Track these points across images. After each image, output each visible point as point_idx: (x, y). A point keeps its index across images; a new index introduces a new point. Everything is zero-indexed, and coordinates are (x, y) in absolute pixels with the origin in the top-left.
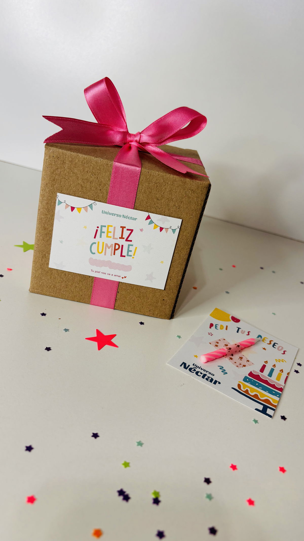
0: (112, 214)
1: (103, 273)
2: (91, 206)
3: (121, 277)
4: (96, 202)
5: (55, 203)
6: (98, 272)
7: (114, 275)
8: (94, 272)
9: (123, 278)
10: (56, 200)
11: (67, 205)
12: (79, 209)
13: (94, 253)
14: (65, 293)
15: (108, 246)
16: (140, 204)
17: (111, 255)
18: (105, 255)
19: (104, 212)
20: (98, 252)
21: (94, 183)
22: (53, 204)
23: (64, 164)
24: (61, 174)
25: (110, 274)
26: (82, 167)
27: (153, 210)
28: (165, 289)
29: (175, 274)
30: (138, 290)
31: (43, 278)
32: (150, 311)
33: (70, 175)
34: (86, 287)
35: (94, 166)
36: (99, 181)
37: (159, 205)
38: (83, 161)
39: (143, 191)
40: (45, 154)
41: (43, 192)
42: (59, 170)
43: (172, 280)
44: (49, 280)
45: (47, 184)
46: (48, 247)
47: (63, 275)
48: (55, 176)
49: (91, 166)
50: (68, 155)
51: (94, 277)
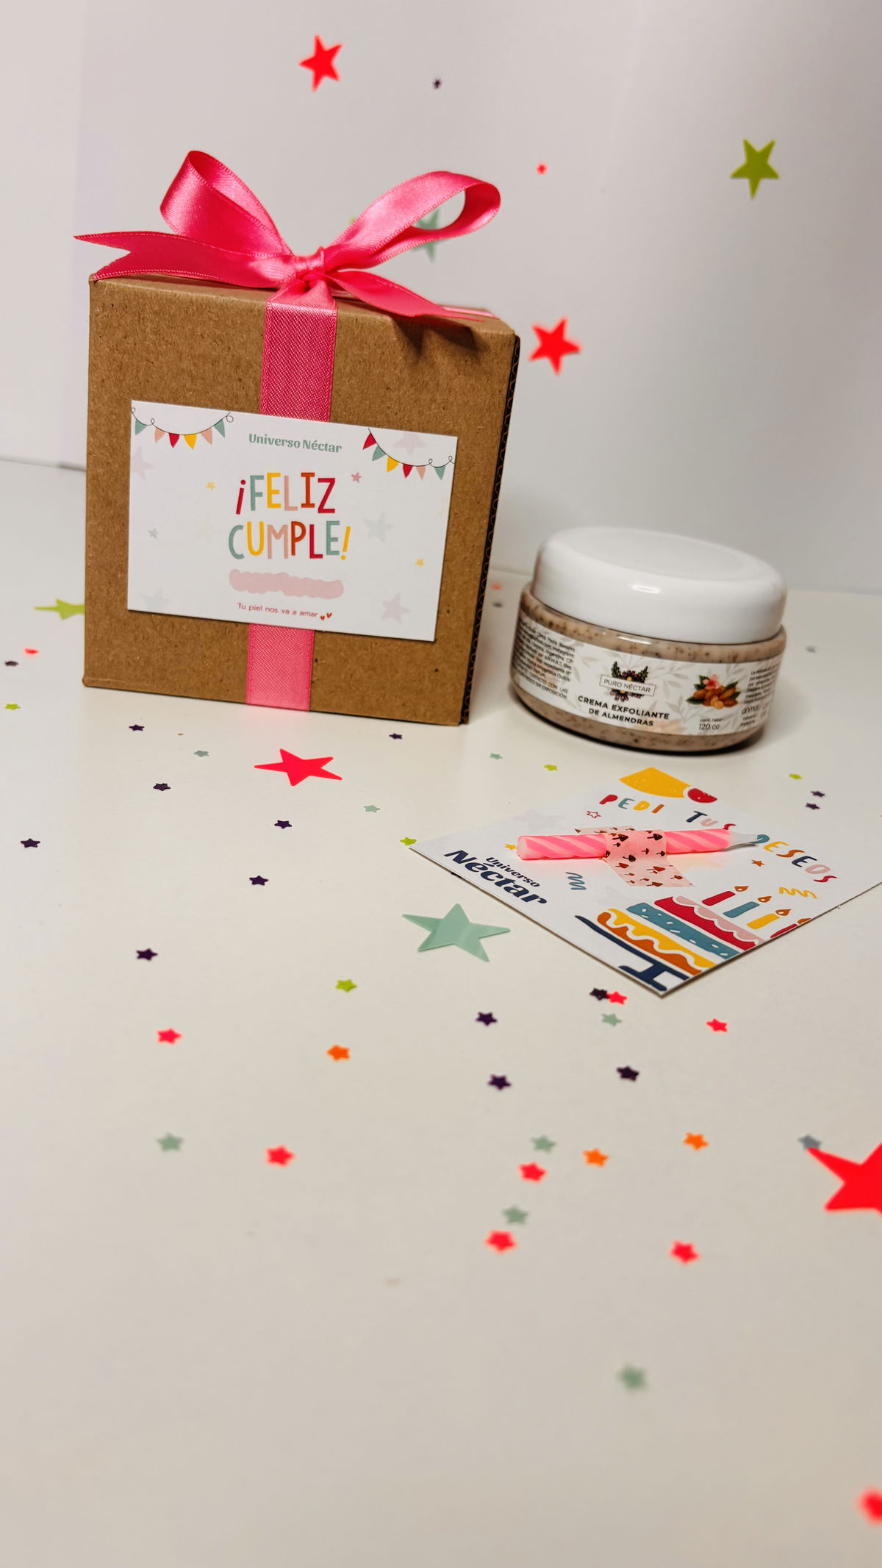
0: (277, 442)
1: (270, 610)
2: (219, 425)
3: (318, 616)
4: (234, 413)
5: (128, 429)
6: (257, 608)
7: (298, 613)
8: (247, 608)
9: (323, 618)
10: (130, 422)
11: (160, 432)
12: (191, 438)
13: (241, 557)
15: (274, 532)
16: (345, 408)
17: (286, 556)
18: (270, 557)
19: (254, 439)
20: (252, 552)
21: (221, 363)
22: (122, 431)
23: (141, 321)
24: (137, 349)
25: (288, 612)
26: (187, 326)
27: (379, 420)
28: (436, 640)
29: (456, 593)
30: (367, 649)
31: (116, 642)
32: (404, 705)
33: (159, 349)
34: (230, 656)
35: (217, 319)
36: (233, 356)
37: (395, 405)
38: (188, 308)
39: (348, 370)
40: (92, 300)
41: (95, 404)
42: (131, 340)
43: (451, 611)
44: (133, 645)
45: (103, 381)
46: (121, 554)
47: (166, 626)
48: (123, 358)
49: (210, 319)
50: (149, 296)
51: (248, 624)
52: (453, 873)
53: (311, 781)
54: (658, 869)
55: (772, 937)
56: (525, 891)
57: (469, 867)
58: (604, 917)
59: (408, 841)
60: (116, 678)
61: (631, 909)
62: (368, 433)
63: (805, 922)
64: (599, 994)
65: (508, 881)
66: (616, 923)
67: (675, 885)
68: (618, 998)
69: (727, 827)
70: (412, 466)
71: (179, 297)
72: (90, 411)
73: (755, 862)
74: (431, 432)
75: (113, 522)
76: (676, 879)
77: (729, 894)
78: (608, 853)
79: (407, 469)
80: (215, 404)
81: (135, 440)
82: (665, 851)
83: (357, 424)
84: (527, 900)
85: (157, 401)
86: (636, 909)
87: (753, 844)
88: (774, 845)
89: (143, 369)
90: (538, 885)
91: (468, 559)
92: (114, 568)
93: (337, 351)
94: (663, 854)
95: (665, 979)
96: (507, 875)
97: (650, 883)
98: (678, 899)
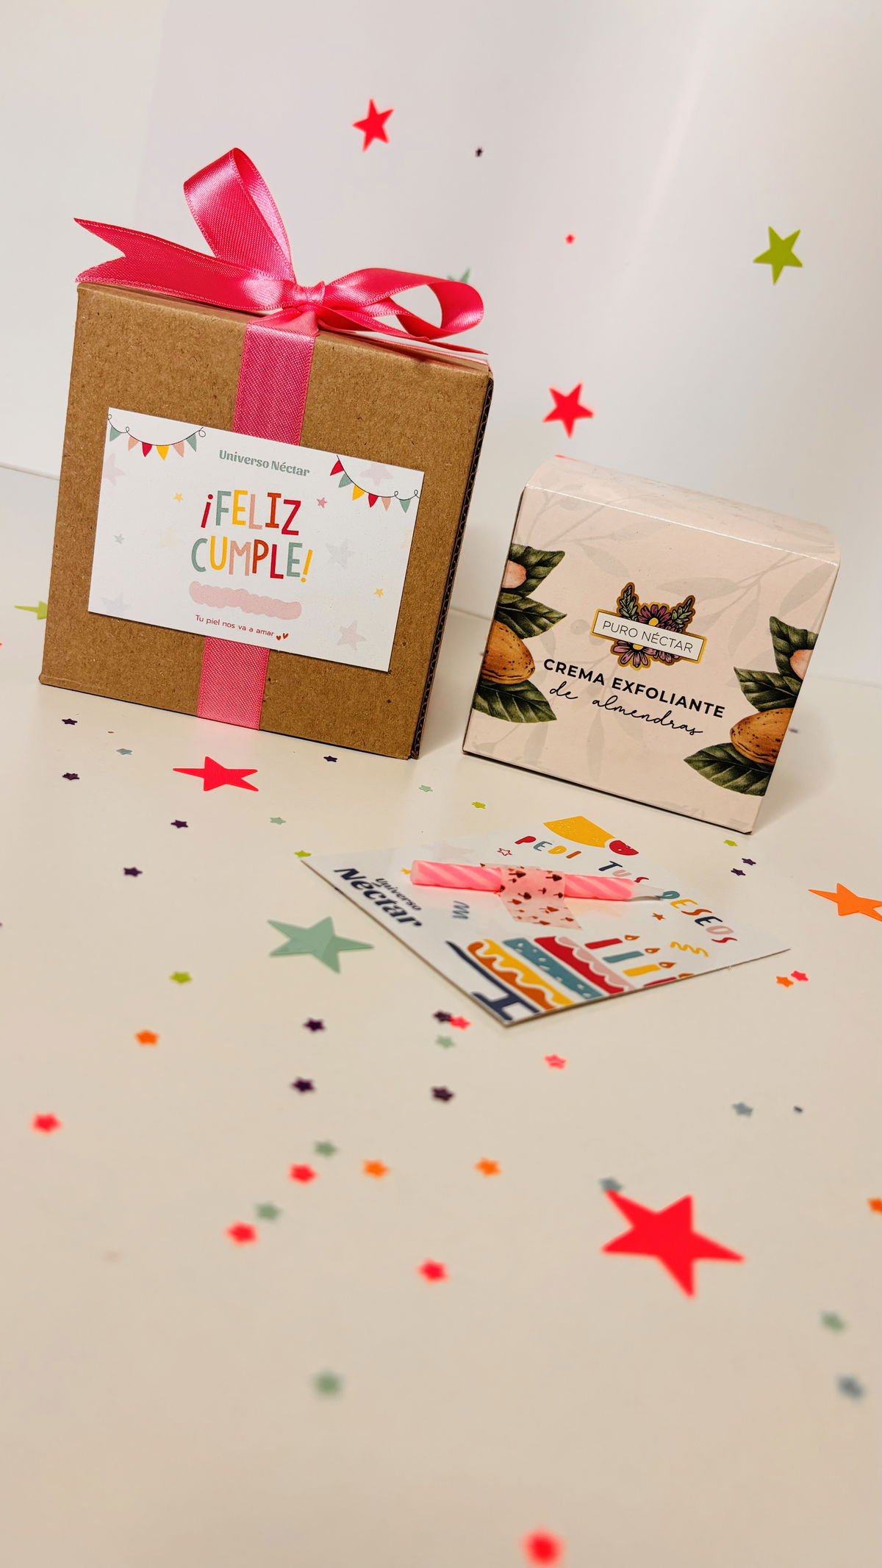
0: (247, 460)
1: (227, 625)
2: (191, 439)
3: (274, 636)
4: (205, 428)
5: (103, 435)
6: (215, 622)
7: (255, 630)
8: (205, 621)
9: (279, 638)
10: (106, 428)
11: (133, 440)
12: (163, 449)
13: (203, 570)
14: (129, 685)
15: (237, 549)
16: (317, 433)
17: (247, 574)
18: (231, 572)
19: (224, 455)
20: (214, 566)
21: (199, 379)
22: (98, 437)
23: (125, 332)
24: (118, 357)
25: (245, 629)
26: (169, 339)
27: (348, 448)
28: (390, 672)
29: (414, 626)
30: (320, 673)
31: (74, 643)
32: (354, 732)
33: (140, 360)
34: (184, 666)
35: (198, 336)
36: (211, 373)
37: (365, 435)
38: (171, 323)
39: (321, 396)
40: (79, 307)
41: (74, 408)
42: (113, 349)
43: (407, 643)
44: (90, 647)
45: (83, 386)
46: (87, 556)
47: (124, 631)
48: (103, 365)
49: (191, 335)
50: (134, 308)
51: (205, 636)
52: (337, 889)
53: (226, 790)
54: (552, 910)
55: (646, 985)
56: (404, 913)
57: (354, 884)
58: (475, 947)
59: (301, 854)
60: (72, 679)
61: (508, 943)
62: (337, 460)
63: (685, 977)
64: (442, 1017)
65: (389, 902)
66: (485, 953)
67: (562, 926)
68: (461, 1023)
69: (638, 880)
70: (378, 496)
71: (162, 312)
72: (69, 415)
73: (656, 915)
74: (399, 465)
75: (82, 525)
76: (566, 921)
77: (617, 941)
78: (503, 888)
79: (373, 499)
80: (189, 419)
81: (110, 447)
82: (563, 893)
83: (326, 450)
84: (401, 921)
85: (134, 410)
86: (512, 944)
87: (658, 898)
88: (682, 902)
89: (122, 378)
90: (419, 909)
91: (427, 594)
92: (79, 569)
93: (312, 376)
94: (560, 895)
95: (516, 1011)
96: (390, 896)
97: (538, 920)
98: (560, 940)
